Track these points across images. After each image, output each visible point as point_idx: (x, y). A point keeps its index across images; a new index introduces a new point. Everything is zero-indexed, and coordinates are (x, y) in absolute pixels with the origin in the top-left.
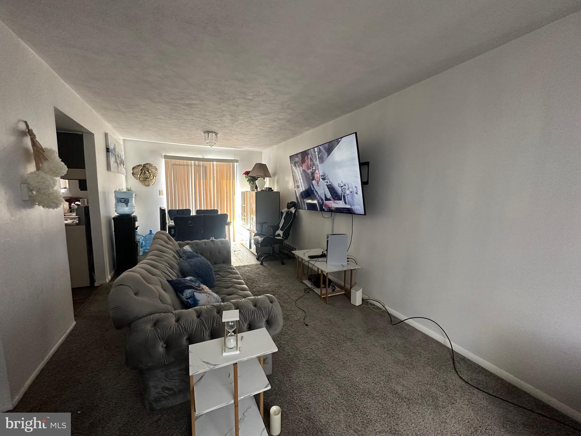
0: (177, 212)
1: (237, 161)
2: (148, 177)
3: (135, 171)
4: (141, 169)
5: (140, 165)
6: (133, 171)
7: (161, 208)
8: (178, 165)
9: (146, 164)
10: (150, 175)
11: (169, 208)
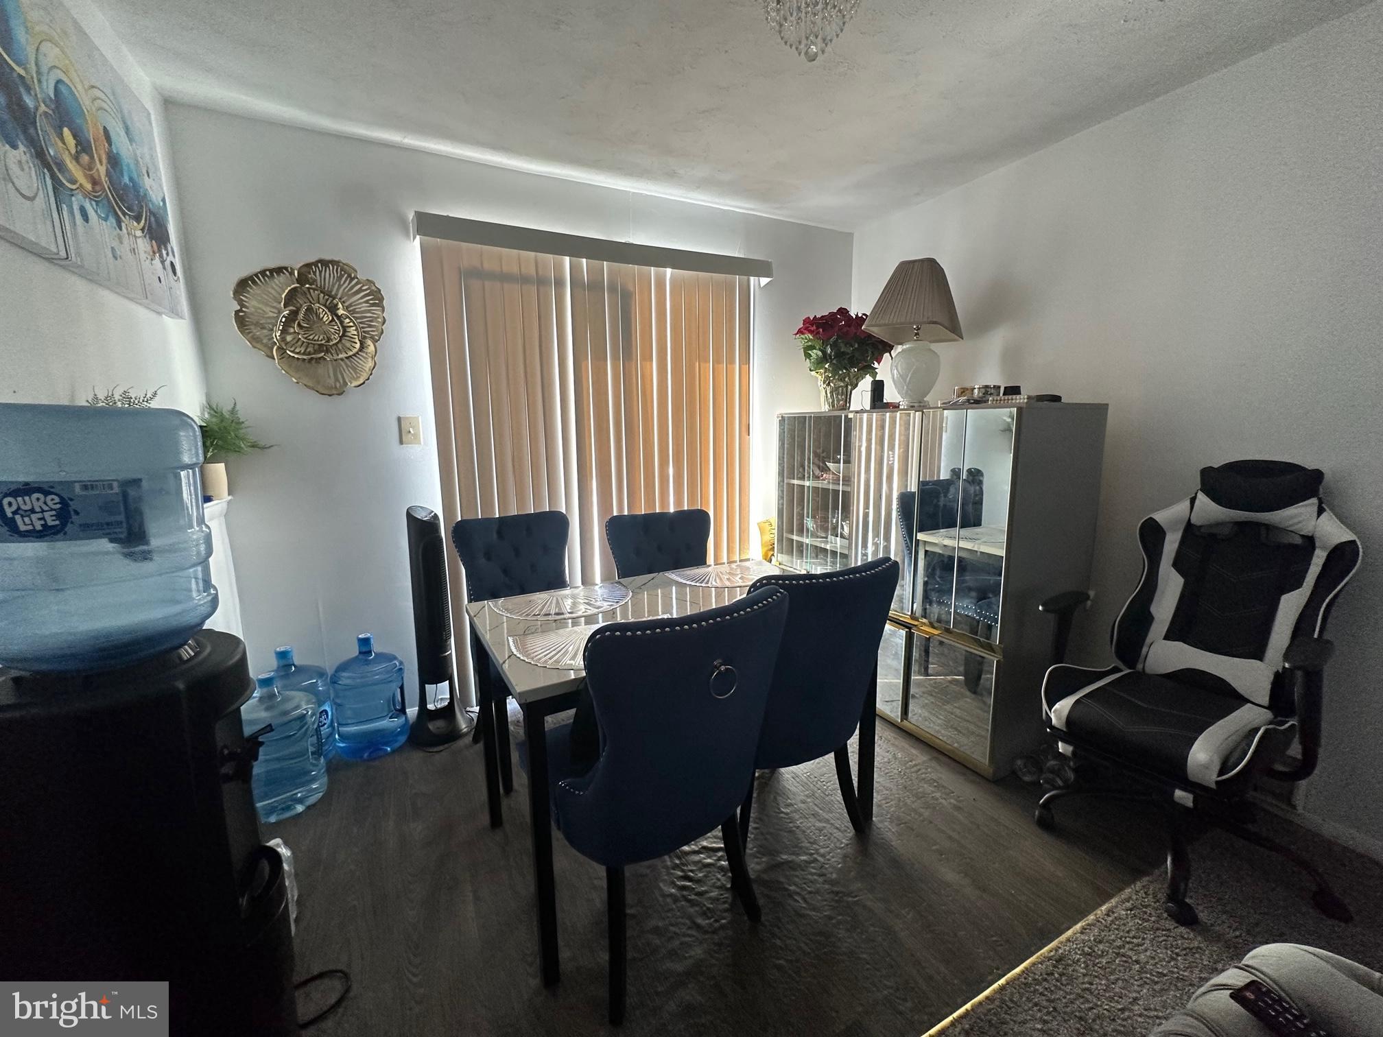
0: (500, 533)
1: (760, 268)
2: (329, 340)
3: (254, 301)
4: (292, 295)
5: (279, 270)
6: (241, 303)
7: (410, 511)
8: (492, 276)
9: (316, 264)
10: (345, 328)
11: (454, 514)
